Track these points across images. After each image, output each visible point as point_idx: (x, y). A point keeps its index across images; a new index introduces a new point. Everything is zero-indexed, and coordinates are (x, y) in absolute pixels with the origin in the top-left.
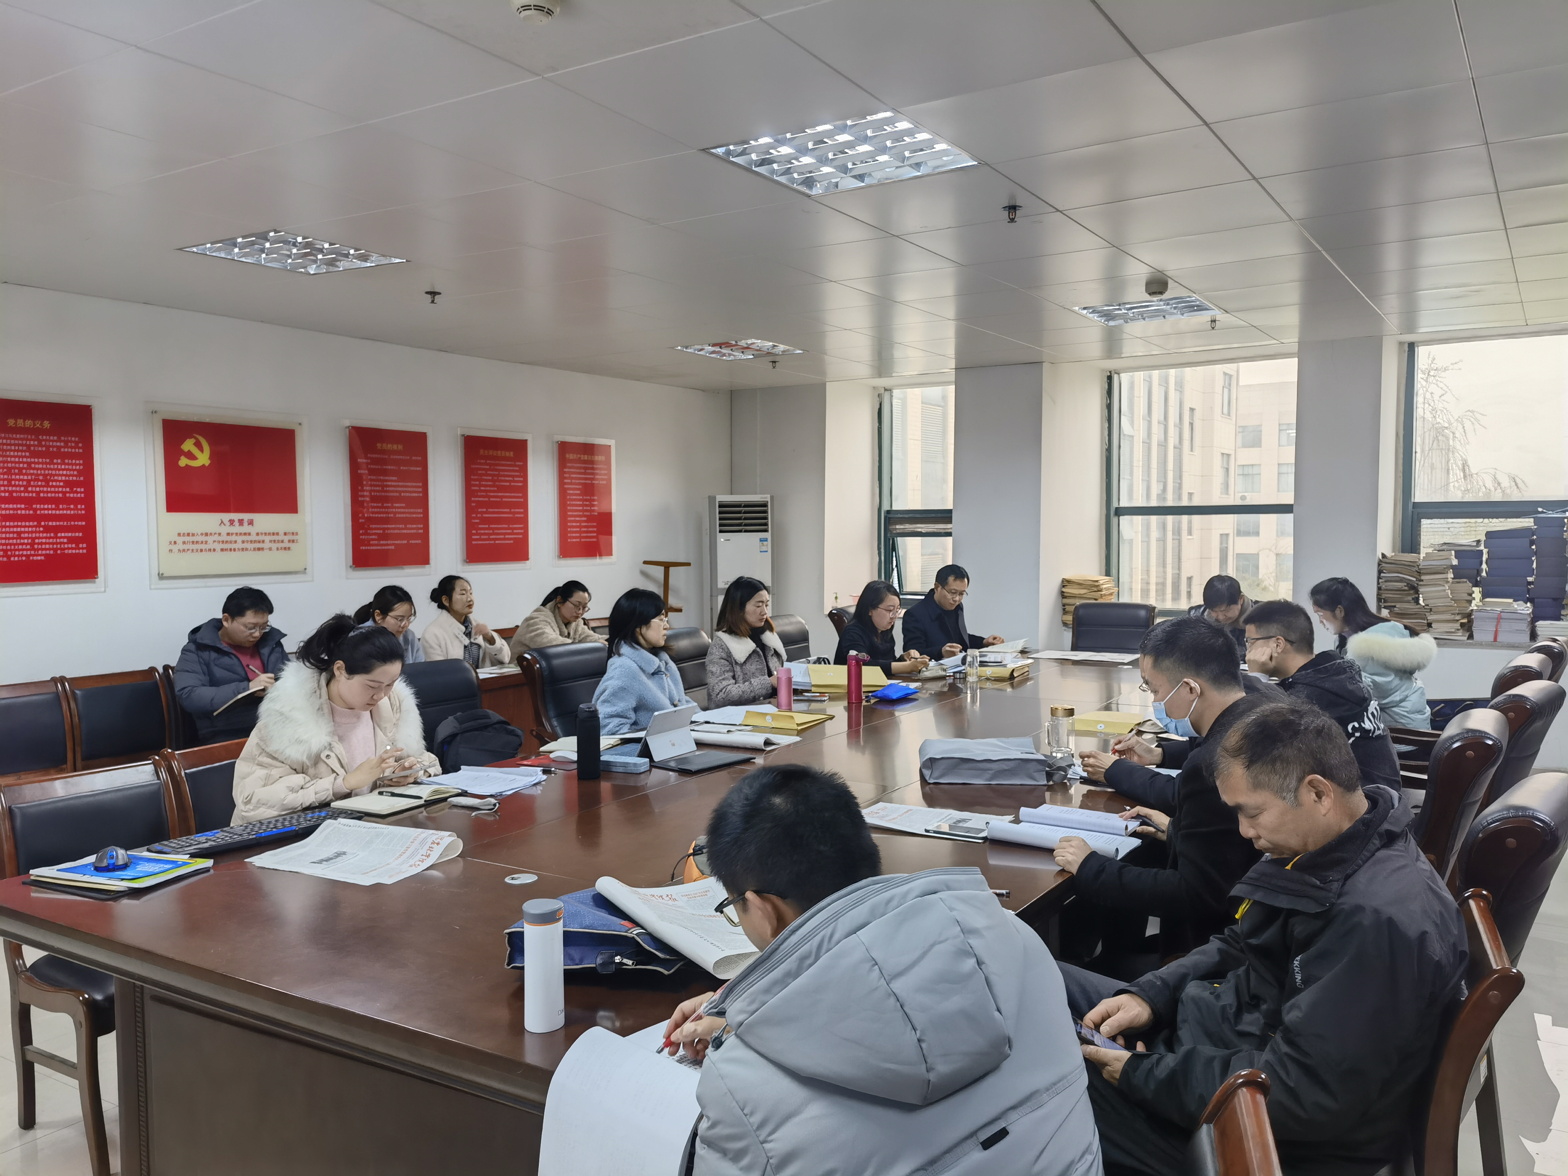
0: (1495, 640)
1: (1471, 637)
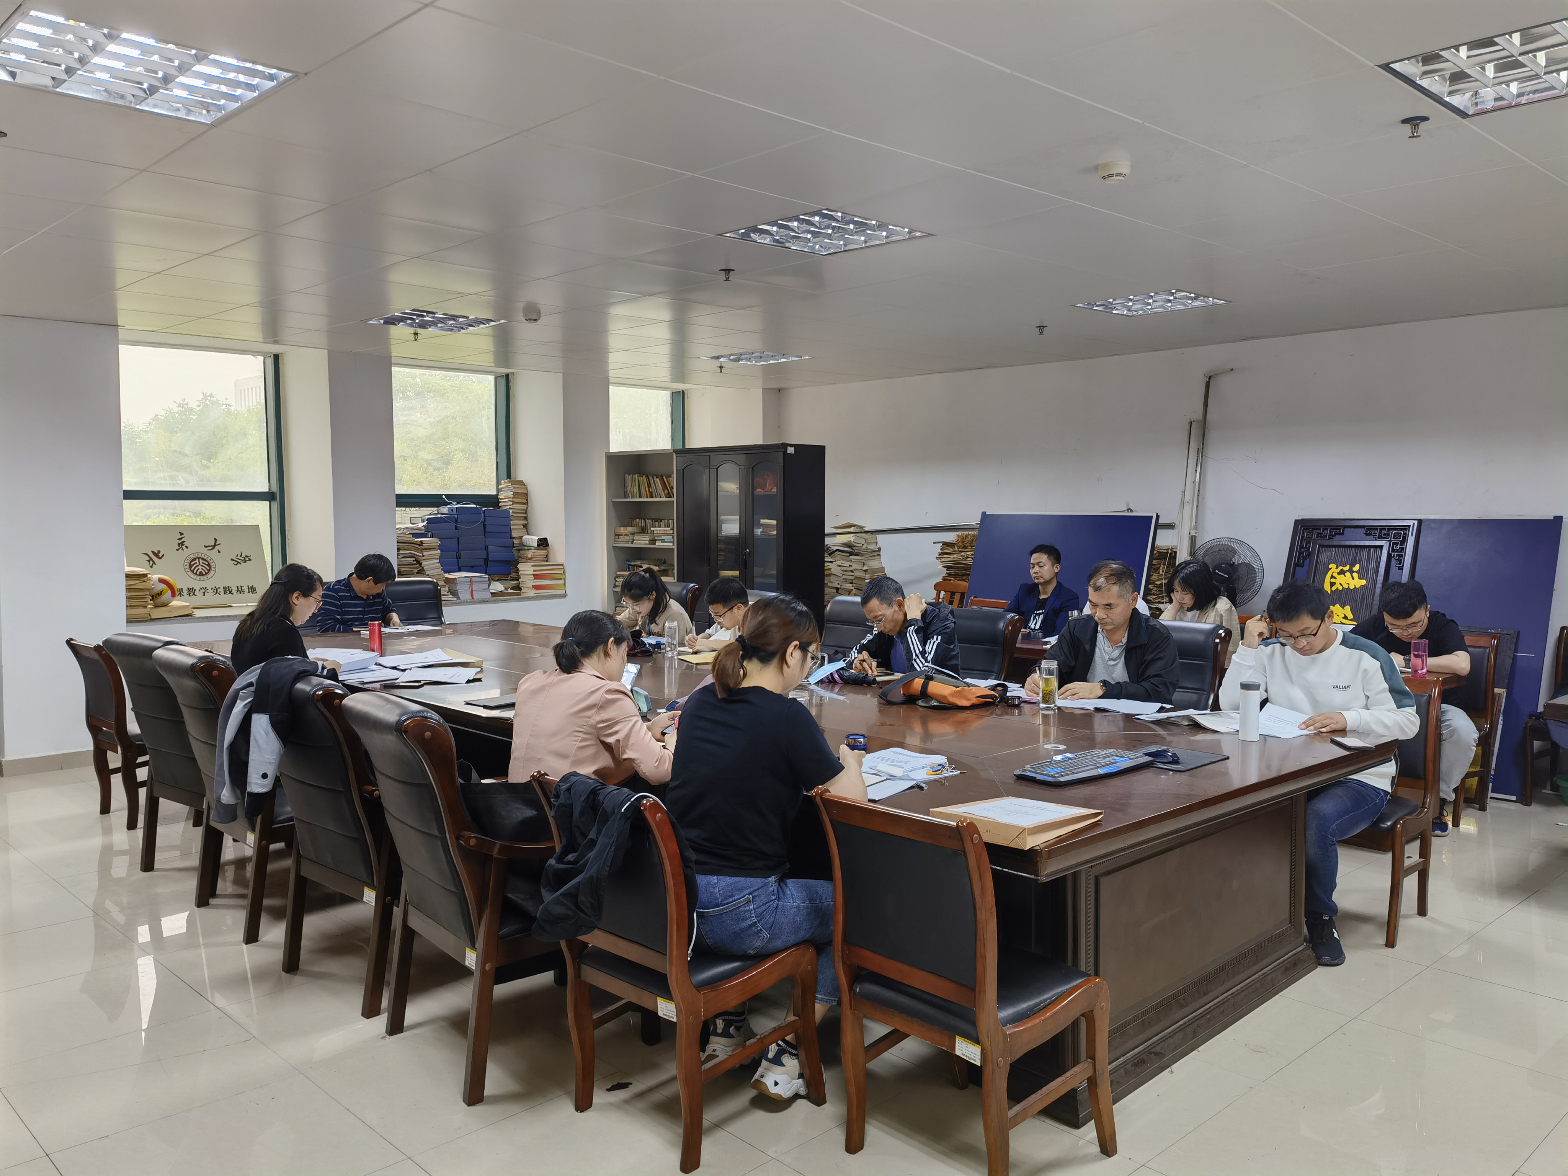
0: (473, 598)
1: (458, 598)
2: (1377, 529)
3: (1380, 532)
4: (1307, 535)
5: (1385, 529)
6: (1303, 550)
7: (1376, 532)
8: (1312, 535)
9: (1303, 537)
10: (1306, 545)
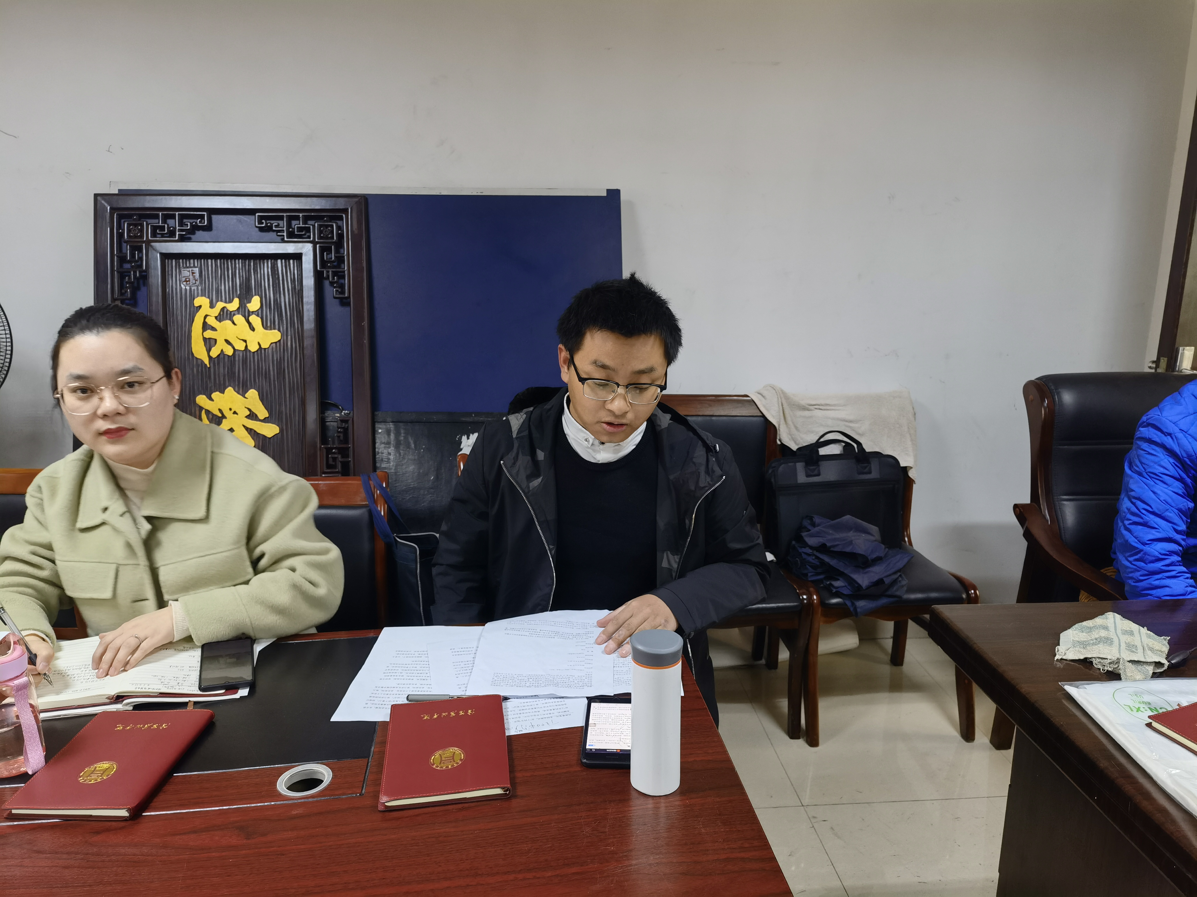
2: (281, 218)
3: (289, 225)
4: (129, 231)
5: (297, 218)
6: (127, 266)
7: (281, 222)
8: (141, 231)
9: (121, 236)
10: (133, 255)
